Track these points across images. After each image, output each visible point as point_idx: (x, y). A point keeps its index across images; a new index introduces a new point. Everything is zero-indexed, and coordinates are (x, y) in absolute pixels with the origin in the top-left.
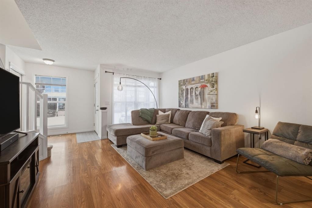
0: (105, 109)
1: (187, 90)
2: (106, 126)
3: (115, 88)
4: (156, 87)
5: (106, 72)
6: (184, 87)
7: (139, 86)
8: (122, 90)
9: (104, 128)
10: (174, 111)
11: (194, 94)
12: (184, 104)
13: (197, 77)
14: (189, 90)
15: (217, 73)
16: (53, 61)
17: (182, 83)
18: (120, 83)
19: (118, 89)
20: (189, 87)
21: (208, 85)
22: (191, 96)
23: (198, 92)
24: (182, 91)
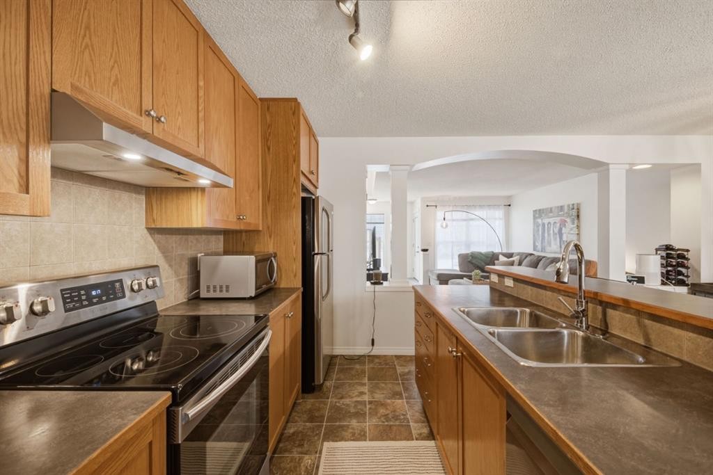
0: (426, 250)
1: (544, 225)
2: (428, 271)
3: (438, 224)
4: (501, 219)
5: (427, 206)
6: (539, 221)
7: (472, 219)
8: (447, 226)
9: (426, 272)
10: (524, 257)
11: (552, 232)
12: (539, 247)
13: (556, 207)
14: (546, 226)
15: (578, 204)
16: (376, 200)
17: (538, 213)
18: (444, 219)
19: (442, 226)
20: (546, 221)
21: (568, 220)
22: (549, 234)
23: (556, 230)
24: (538, 226)
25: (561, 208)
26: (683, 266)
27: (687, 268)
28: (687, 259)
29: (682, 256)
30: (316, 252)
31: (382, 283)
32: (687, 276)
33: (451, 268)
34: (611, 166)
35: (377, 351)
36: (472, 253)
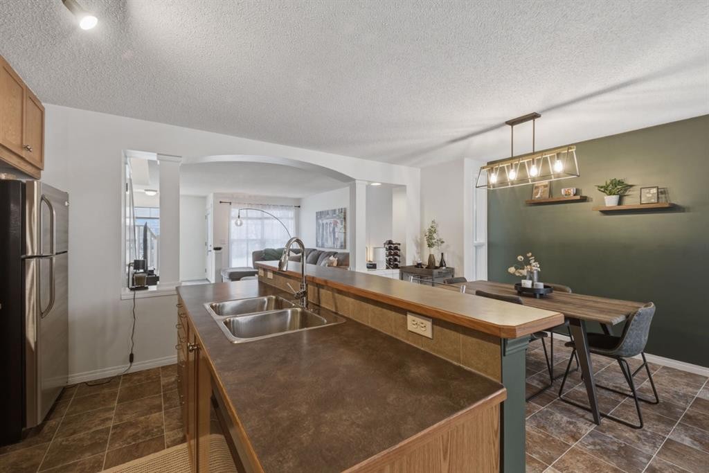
0: (219, 249)
2: (220, 270)
3: (233, 222)
4: (292, 218)
5: (221, 202)
6: (320, 222)
7: (267, 218)
8: (241, 224)
9: (218, 272)
11: (328, 230)
13: (331, 210)
14: (325, 226)
15: (345, 209)
17: (320, 215)
18: (239, 217)
19: (236, 224)
20: (325, 221)
21: (339, 221)
22: (327, 233)
23: (331, 229)
24: (319, 227)
25: (334, 211)
26: (397, 255)
27: (399, 256)
28: (399, 250)
29: (396, 248)
30: (30, 254)
31: (147, 288)
32: (399, 262)
33: (246, 266)
34: (357, 182)
35: (137, 366)
36: (265, 250)
